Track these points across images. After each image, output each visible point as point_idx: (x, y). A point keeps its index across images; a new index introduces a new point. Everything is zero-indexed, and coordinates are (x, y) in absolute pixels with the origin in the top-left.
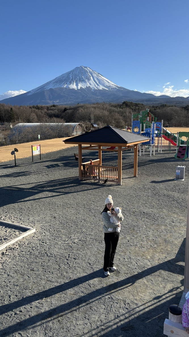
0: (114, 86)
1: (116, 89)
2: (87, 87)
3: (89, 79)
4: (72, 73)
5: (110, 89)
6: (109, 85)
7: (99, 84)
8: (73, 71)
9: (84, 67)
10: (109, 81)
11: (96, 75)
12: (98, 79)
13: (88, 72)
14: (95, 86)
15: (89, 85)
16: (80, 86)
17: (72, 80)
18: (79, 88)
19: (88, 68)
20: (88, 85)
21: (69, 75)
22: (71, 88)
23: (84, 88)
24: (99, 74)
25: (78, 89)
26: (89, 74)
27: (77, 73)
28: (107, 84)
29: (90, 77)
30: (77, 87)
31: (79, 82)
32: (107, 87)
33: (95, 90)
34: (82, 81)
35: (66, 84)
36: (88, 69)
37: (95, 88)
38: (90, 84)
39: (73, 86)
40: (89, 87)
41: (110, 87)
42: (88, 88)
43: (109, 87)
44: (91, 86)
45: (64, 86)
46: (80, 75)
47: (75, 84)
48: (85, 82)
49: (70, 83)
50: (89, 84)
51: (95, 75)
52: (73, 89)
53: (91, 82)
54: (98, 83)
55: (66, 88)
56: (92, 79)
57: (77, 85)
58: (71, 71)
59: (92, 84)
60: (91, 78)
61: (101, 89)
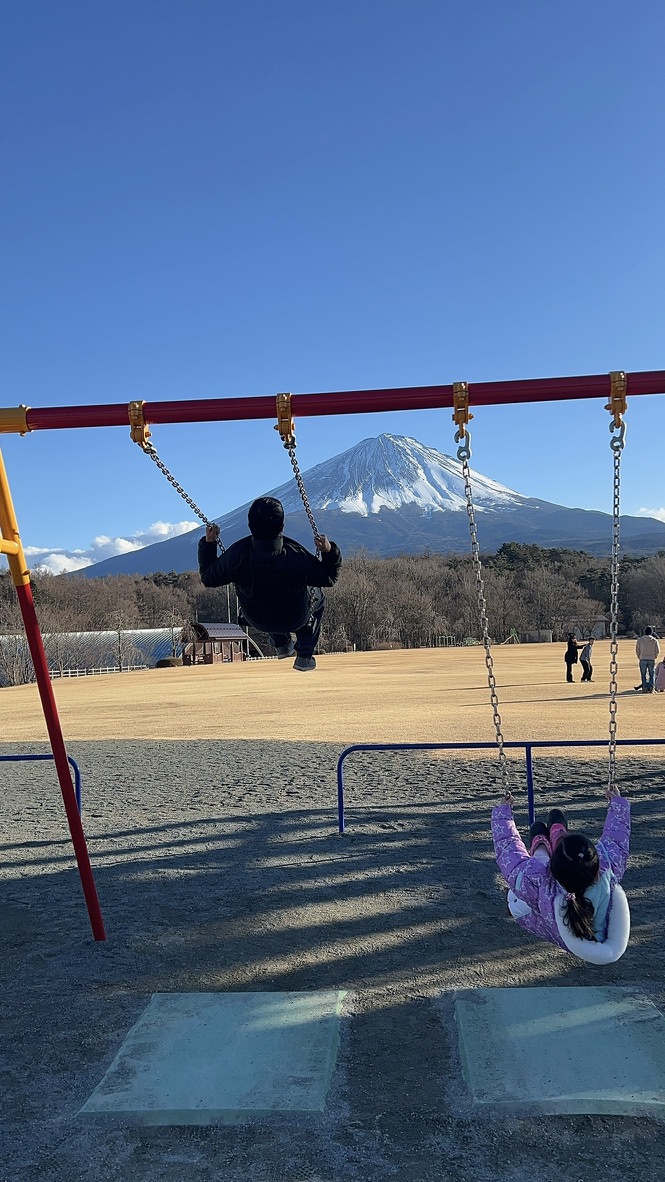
0: (504, 496)
1: (512, 505)
2: (403, 503)
3: (412, 478)
4: (352, 459)
5: (489, 507)
6: (487, 495)
7: (448, 491)
8: (355, 450)
9: (394, 437)
10: (488, 482)
11: (437, 463)
12: (443, 475)
13: (409, 452)
14: (434, 499)
15: (413, 498)
16: (379, 501)
17: (351, 482)
18: (376, 509)
19: (408, 440)
20: (409, 496)
21: (341, 465)
22: (348, 511)
23: (393, 508)
24: (447, 456)
25: (370, 514)
26: (411, 459)
27: (369, 457)
28: (478, 490)
29: (416, 468)
30: (369, 507)
31: (376, 489)
32: (481, 501)
33: (434, 514)
34: (387, 483)
35: (330, 497)
36: (409, 444)
37: (436, 505)
38: (416, 494)
39: (355, 504)
40: (414, 503)
41: (491, 501)
42: (410, 509)
43: (486, 499)
44: (420, 502)
45: (321, 505)
46: (378, 467)
47: (360, 495)
48: (399, 488)
49: (345, 494)
50: (410, 494)
51: (433, 464)
52: (356, 515)
53: (417, 486)
54: (444, 488)
55: (328, 512)
56: (423, 476)
57: (368, 500)
58: (347, 454)
59: (422, 493)
60: (421, 472)
61: (458, 509)
